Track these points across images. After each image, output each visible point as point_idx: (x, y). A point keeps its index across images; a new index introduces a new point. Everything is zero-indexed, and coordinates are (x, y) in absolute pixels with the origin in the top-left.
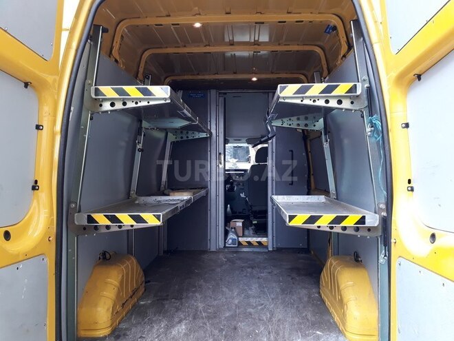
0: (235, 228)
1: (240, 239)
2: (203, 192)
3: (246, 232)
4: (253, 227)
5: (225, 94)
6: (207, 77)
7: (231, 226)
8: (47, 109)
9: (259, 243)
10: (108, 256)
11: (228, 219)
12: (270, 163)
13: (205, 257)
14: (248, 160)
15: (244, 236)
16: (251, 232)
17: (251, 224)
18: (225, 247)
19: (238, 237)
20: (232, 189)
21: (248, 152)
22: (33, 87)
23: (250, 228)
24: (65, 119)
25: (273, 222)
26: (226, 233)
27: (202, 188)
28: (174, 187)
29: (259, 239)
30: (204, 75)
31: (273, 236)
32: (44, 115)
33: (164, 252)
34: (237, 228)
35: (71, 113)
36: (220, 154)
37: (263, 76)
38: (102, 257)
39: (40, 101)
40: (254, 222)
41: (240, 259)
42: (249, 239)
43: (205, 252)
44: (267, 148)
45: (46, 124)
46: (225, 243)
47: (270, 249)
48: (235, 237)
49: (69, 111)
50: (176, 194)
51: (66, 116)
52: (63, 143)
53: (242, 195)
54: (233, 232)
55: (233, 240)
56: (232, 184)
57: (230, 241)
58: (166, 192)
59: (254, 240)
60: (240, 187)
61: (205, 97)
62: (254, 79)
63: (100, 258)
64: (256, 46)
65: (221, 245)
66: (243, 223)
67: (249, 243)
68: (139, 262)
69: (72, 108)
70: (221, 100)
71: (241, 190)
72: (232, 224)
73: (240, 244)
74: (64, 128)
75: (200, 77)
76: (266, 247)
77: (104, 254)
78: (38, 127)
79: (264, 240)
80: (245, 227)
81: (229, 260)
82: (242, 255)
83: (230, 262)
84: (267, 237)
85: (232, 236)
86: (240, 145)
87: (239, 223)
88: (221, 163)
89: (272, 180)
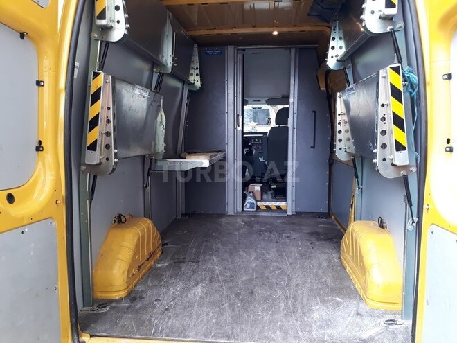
0: (253, 192)
1: (258, 203)
2: (220, 155)
3: (265, 196)
4: (272, 191)
5: (244, 50)
6: (224, 32)
7: (249, 190)
8: (47, 62)
9: (278, 207)
10: (123, 220)
11: (245, 185)
12: (292, 122)
13: (223, 220)
14: (268, 123)
15: (262, 200)
16: (270, 196)
17: (270, 189)
18: (243, 210)
19: (257, 201)
20: (250, 153)
21: (268, 114)
22: (30, 38)
23: (269, 192)
24: (69, 75)
25: (292, 187)
26: (244, 197)
27: (219, 152)
28: (190, 151)
29: (278, 204)
30: (221, 29)
31: (292, 201)
32: (44, 69)
33: (182, 215)
34: (255, 193)
35: (76, 71)
36: (238, 115)
37: (285, 30)
38: (117, 220)
39: (39, 54)
40: (273, 187)
41: (258, 223)
42: (267, 204)
43: (223, 215)
44: (288, 109)
45: (47, 79)
46: (243, 207)
47: (289, 213)
48: (254, 201)
49: (74, 66)
50: (193, 157)
51: (70, 71)
52: (68, 101)
53: (261, 159)
54: (251, 196)
55: (251, 204)
56: (250, 147)
57: (248, 205)
58: (182, 155)
59: (273, 204)
60: (259, 150)
61: (222, 53)
62: (275, 33)
63: (115, 222)
65: (239, 209)
66: (261, 187)
67: (268, 207)
68: (155, 224)
69: (77, 64)
70: (240, 56)
71: (261, 154)
72: (250, 188)
73: (258, 208)
74: (69, 85)
75: (216, 32)
76: (285, 211)
77: (119, 217)
78: (38, 83)
79: (282, 204)
80: (263, 191)
81: (246, 223)
82: (260, 219)
83: (248, 225)
84: (286, 201)
85: (250, 200)
86: (259, 106)
87: (258, 188)
88: (239, 126)
89: (293, 143)
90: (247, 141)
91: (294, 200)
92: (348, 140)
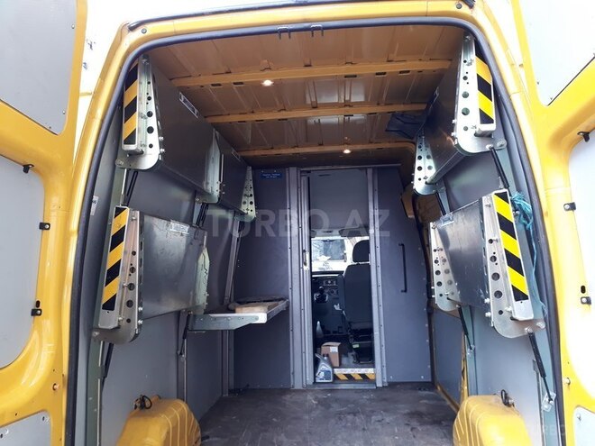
0: (328, 356)
1: (337, 371)
2: (281, 305)
3: (345, 360)
4: (354, 353)
5: (309, 172)
6: (284, 151)
7: (322, 353)
8: (56, 200)
9: (363, 376)
10: (148, 404)
11: (318, 343)
12: (374, 258)
13: (288, 397)
14: (344, 258)
15: (341, 366)
16: (352, 360)
17: (351, 349)
18: (315, 382)
19: (333, 368)
20: (322, 299)
21: (343, 246)
22: (38, 171)
23: (350, 354)
24: (84, 213)
25: (381, 346)
26: (316, 363)
27: (280, 300)
28: (241, 300)
29: (363, 371)
30: (280, 149)
31: (382, 366)
32: (52, 208)
33: (230, 391)
34: (331, 356)
35: (94, 207)
36: (304, 251)
37: (359, 147)
38: (138, 405)
39: (47, 190)
40: (355, 346)
41: (336, 400)
42: (349, 371)
43: (287, 390)
44: (368, 242)
45: (54, 222)
46: (315, 377)
47: (379, 384)
48: (329, 368)
49: (91, 201)
50: (244, 309)
51: (85, 208)
52: (80, 247)
53: (337, 307)
54: (325, 361)
55: (327, 373)
56: (322, 291)
57: (322, 374)
58: (231, 306)
59: (356, 372)
60: (334, 295)
61: (282, 176)
62: (347, 151)
63: (136, 407)
64: (347, 108)
65: (310, 380)
66: (339, 348)
67: (349, 376)
68: (192, 409)
69: (95, 198)
70: (304, 179)
71: (335, 301)
72: (324, 349)
73: (336, 377)
74: (82, 225)
75: (274, 152)
76: (374, 382)
77: (143, 399)
78: (43, 226)
79: (369, 371)
80: (342, 352)
81: (322, 403)
82: (339, 395)
83: (322, 405)
84: (374, 367)
85: (324, 367)
86: (331, 238)
87: (334, 348)
88: (305, 264)
89: (378, 286)
90: (317, 282)
91: (384, 364)
92: (450, 283)
